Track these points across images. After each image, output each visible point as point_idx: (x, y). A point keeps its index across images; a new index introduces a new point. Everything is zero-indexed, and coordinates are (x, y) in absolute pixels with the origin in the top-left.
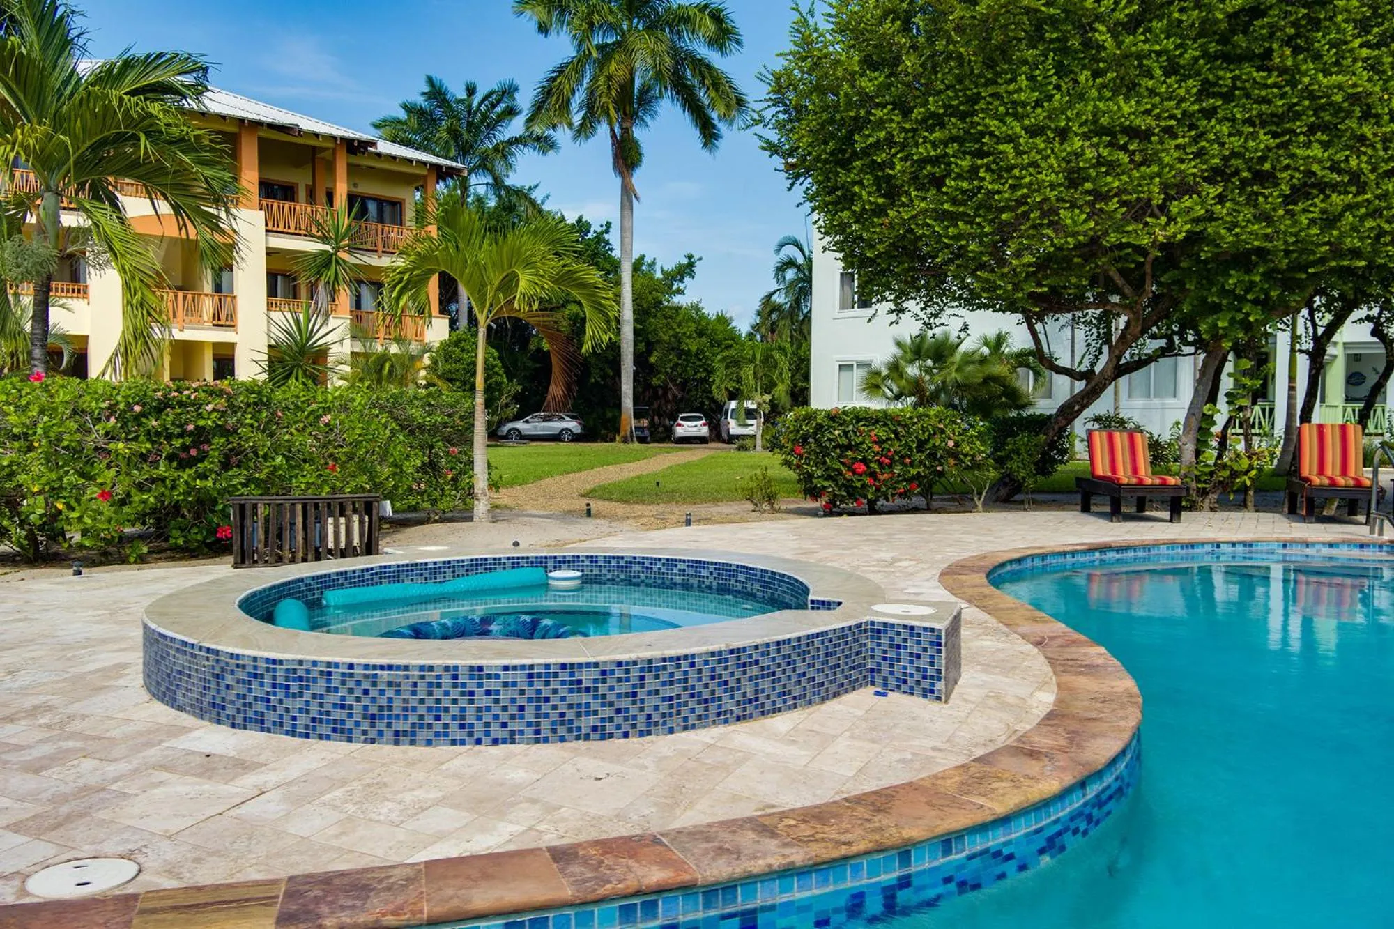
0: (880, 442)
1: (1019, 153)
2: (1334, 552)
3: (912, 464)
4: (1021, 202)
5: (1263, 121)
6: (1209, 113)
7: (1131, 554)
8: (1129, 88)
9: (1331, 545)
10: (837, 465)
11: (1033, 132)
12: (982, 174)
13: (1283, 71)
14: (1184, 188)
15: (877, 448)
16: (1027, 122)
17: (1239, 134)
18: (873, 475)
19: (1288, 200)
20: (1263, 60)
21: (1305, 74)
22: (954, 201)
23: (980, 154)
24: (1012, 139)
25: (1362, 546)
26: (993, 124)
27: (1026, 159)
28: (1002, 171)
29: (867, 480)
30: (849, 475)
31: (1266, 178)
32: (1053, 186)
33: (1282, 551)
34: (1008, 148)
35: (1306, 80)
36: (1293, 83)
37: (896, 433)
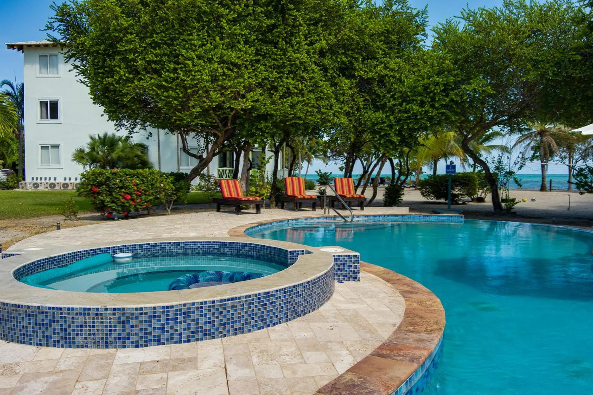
0: (137, 185)
1: (194, 66)
2: (319, 220)
3: (149, 195)
4: (195, 86)
5: (274, 67)
6: (258, 61)
7: (267, 226)
8: (232, 46)
9: (318, 218)
10: (118, 196)
11: (199, 57)
12: (179, 71)
13: (282, 49)
14: (249, 89)
15: (135, 188)
16: (196, 53)
17: (267, 71)
18: (133, 200)
19: (281, 97)
20: (275, 44)
21: (288, 52)
22: (166, 81)
23: (179, 64)
24: (191, 59)
25: (326, 218)
26: (184, 52)
27: (197, 68)
28: (187, 72)
29: (131, 203)
30: (123, 200)
31: (276, 89)
32: (207, 81)
33: (305, 221)
34: (190, 62)
35: (289, 54)
36: (285, 55)
37: (143, 180)
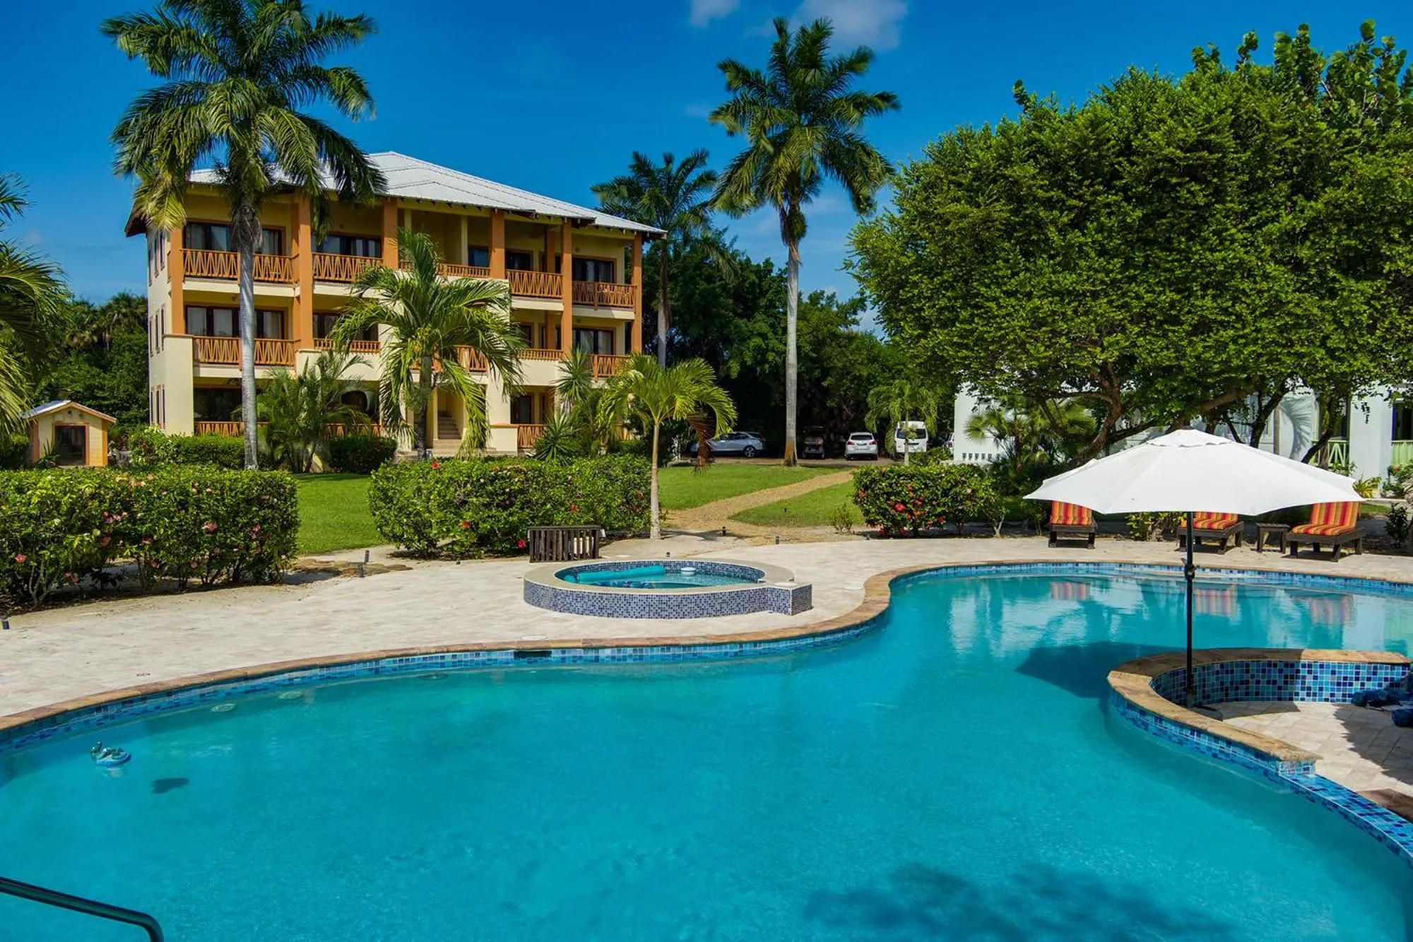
0: (914, 491)
1: (1000, 307)
3: (938, 505)
4: (1002, 338)
5: (1169, 283)
6: (1132, 279)
10: (885, 506)
11: (1009, 294)
12: (976, 320)
13: (1180, 251)
14: (1113, 328)
15: (911, 494)
16: (1005, 288)
17: (1153, 292)
18: (911, 512)
19: (1189, 334)
20: (1167, 246)
21: (1195, 253)
23: (977, 307)
24: (995, 299)
26: (983, 289)
27: (1004, 311)
28: (989, 318)
29: (906, 515)
30: (893, 512)
31: (1175, 321)
32: (1022, 329)
34: (993, 305)
35: (1197, 257)
36: (1188, 259)
37: (926, 484)
